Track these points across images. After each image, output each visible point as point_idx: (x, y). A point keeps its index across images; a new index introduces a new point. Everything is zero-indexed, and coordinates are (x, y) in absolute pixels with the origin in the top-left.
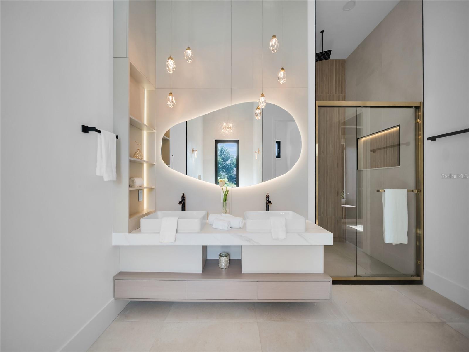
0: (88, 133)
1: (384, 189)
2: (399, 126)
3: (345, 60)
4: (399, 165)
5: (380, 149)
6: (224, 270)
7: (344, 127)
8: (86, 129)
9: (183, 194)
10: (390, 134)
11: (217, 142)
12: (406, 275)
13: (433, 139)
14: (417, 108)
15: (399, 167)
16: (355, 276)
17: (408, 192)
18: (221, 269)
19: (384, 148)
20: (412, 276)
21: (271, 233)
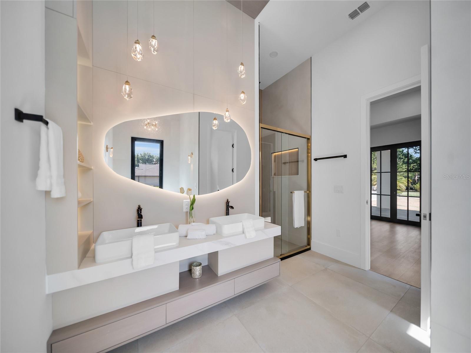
0: (22, 121)
1: (294, 191)
2: (298, 148)
3: (262, 90)
4: (298, 175)
5: (288, 163)
6: (198, 279)
7: (264, 143)
8: (20, 116)
9: (139, 206)
10: (292, 153)
11: (134, 140)
12: (303, 247)
13: (316, 160)
14: (308, 139)
15: (298, 176)
16: (281, 255)
17: (304, 192)
18: (196, 279)
19: (290, 162)
20: (306, 246)
21: (243, 233)
